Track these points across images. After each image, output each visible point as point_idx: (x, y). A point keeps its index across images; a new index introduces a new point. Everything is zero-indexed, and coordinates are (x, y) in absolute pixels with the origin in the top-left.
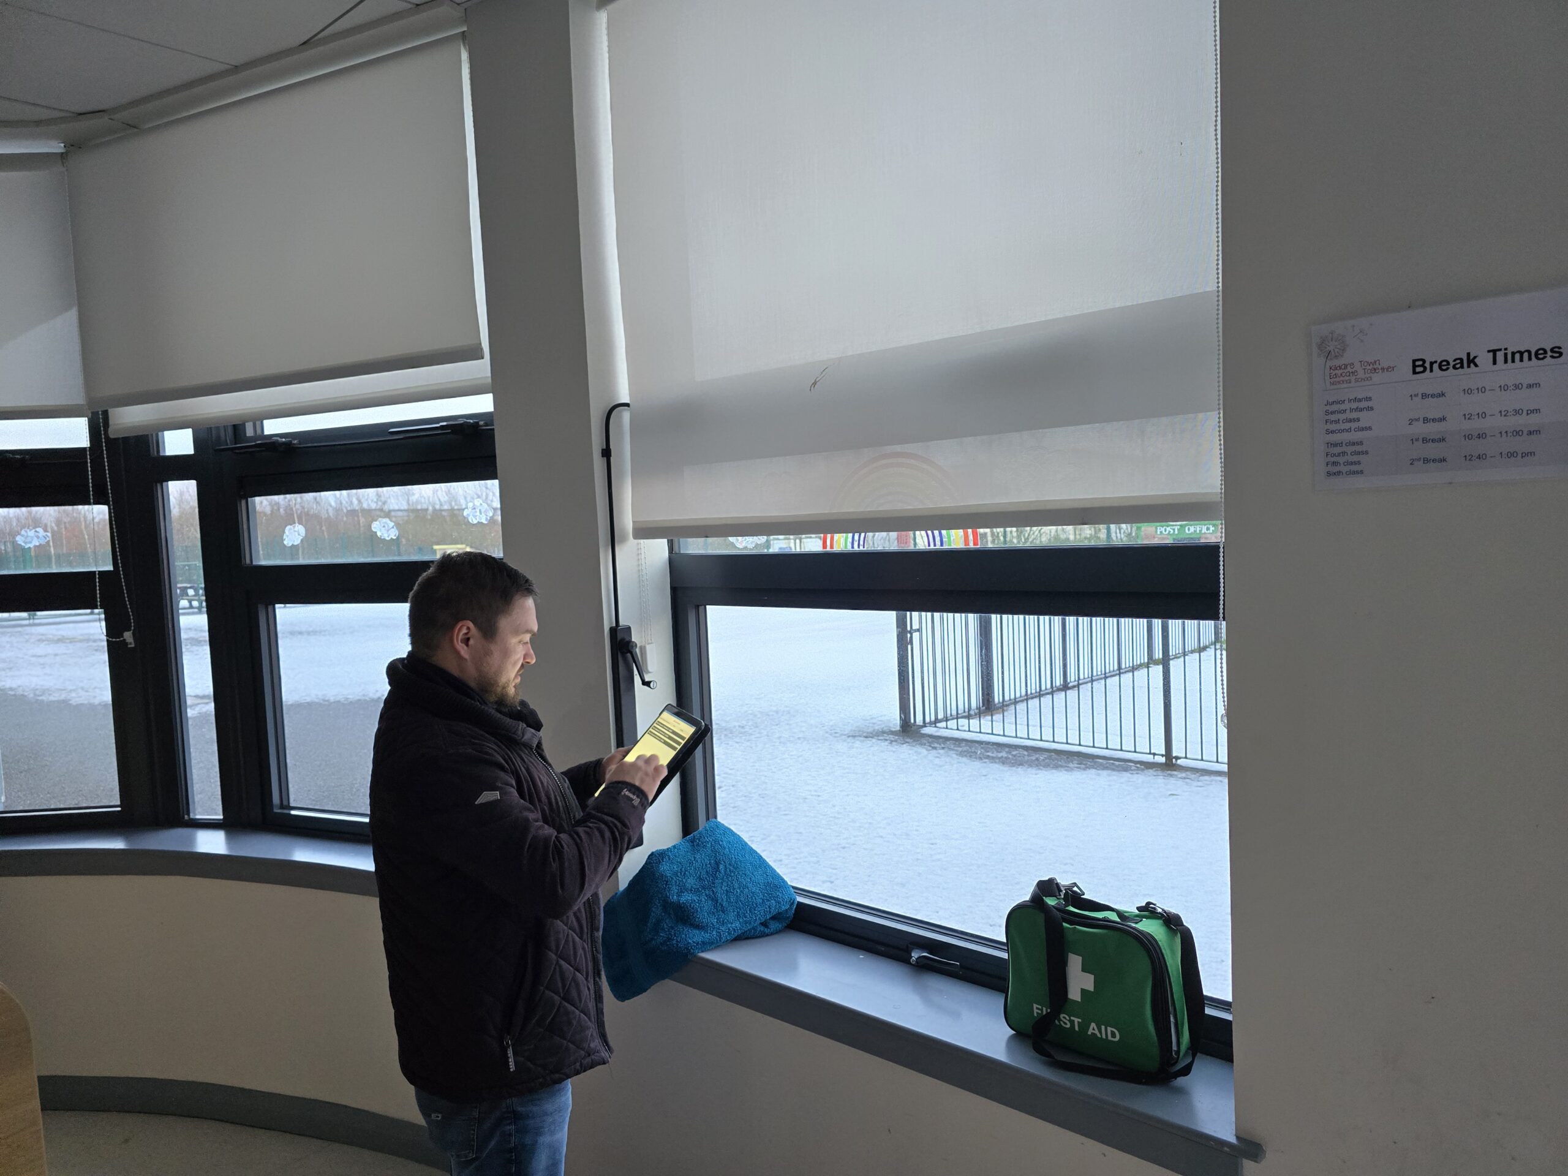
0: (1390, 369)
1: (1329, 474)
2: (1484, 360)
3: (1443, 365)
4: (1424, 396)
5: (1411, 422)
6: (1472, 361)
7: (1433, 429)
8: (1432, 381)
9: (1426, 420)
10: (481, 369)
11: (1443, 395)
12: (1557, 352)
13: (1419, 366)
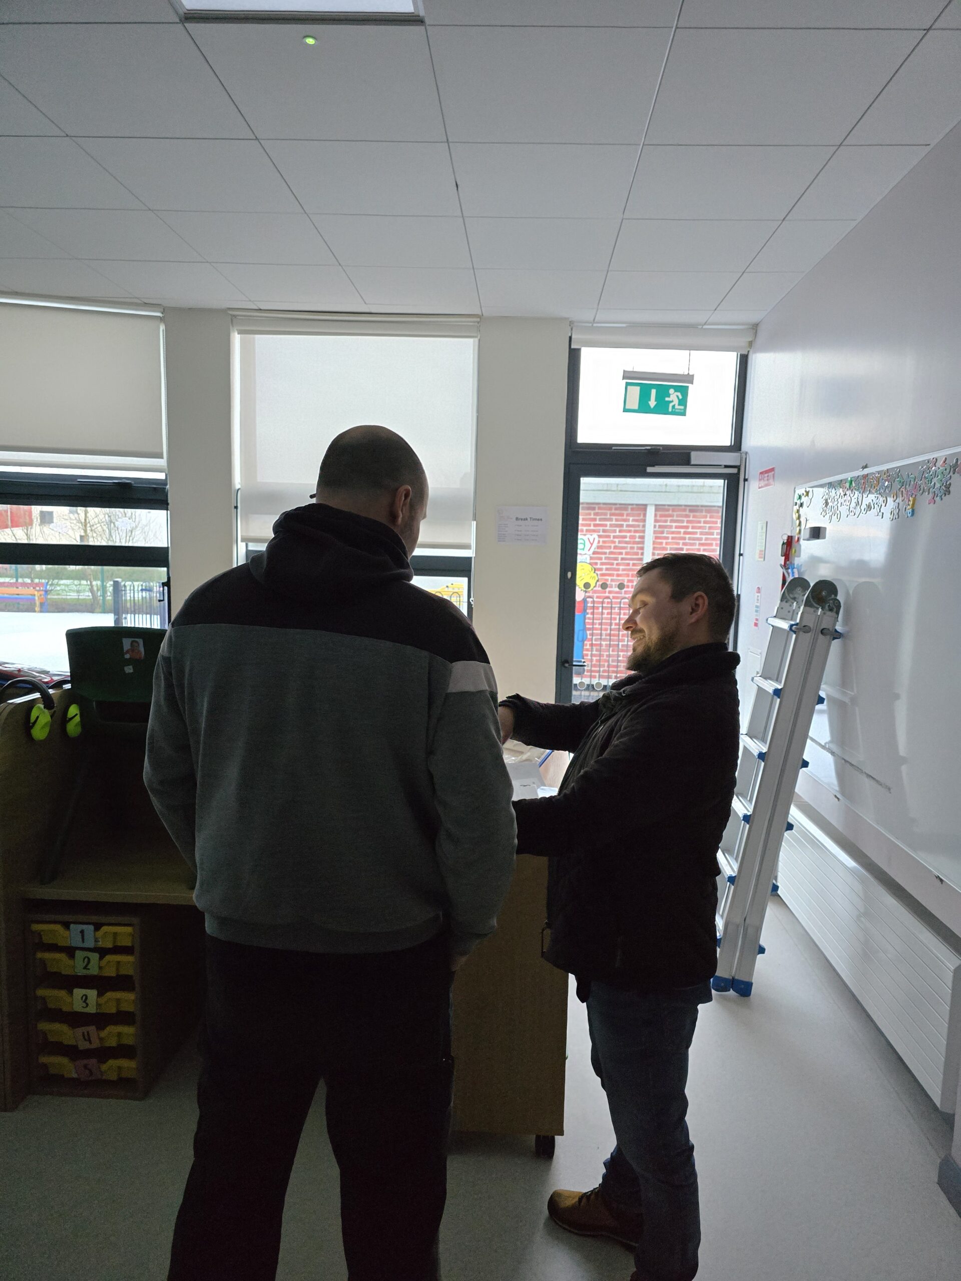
0: (511, 519)
1: (499, 541)
2: (529, 519)
3: (522, 519)
4: (518, 526)
5: (515, 530)
6: (527, 519)
7: (519, 533)
8: (520, 522)
9: (518, 531)
10: (162, 462)
11: (521, 526)
12: (541, 520)
13: (517, 519)
